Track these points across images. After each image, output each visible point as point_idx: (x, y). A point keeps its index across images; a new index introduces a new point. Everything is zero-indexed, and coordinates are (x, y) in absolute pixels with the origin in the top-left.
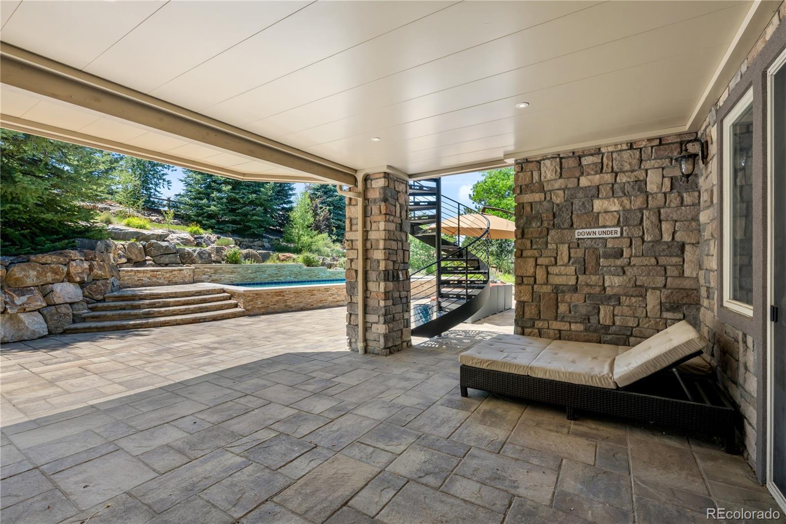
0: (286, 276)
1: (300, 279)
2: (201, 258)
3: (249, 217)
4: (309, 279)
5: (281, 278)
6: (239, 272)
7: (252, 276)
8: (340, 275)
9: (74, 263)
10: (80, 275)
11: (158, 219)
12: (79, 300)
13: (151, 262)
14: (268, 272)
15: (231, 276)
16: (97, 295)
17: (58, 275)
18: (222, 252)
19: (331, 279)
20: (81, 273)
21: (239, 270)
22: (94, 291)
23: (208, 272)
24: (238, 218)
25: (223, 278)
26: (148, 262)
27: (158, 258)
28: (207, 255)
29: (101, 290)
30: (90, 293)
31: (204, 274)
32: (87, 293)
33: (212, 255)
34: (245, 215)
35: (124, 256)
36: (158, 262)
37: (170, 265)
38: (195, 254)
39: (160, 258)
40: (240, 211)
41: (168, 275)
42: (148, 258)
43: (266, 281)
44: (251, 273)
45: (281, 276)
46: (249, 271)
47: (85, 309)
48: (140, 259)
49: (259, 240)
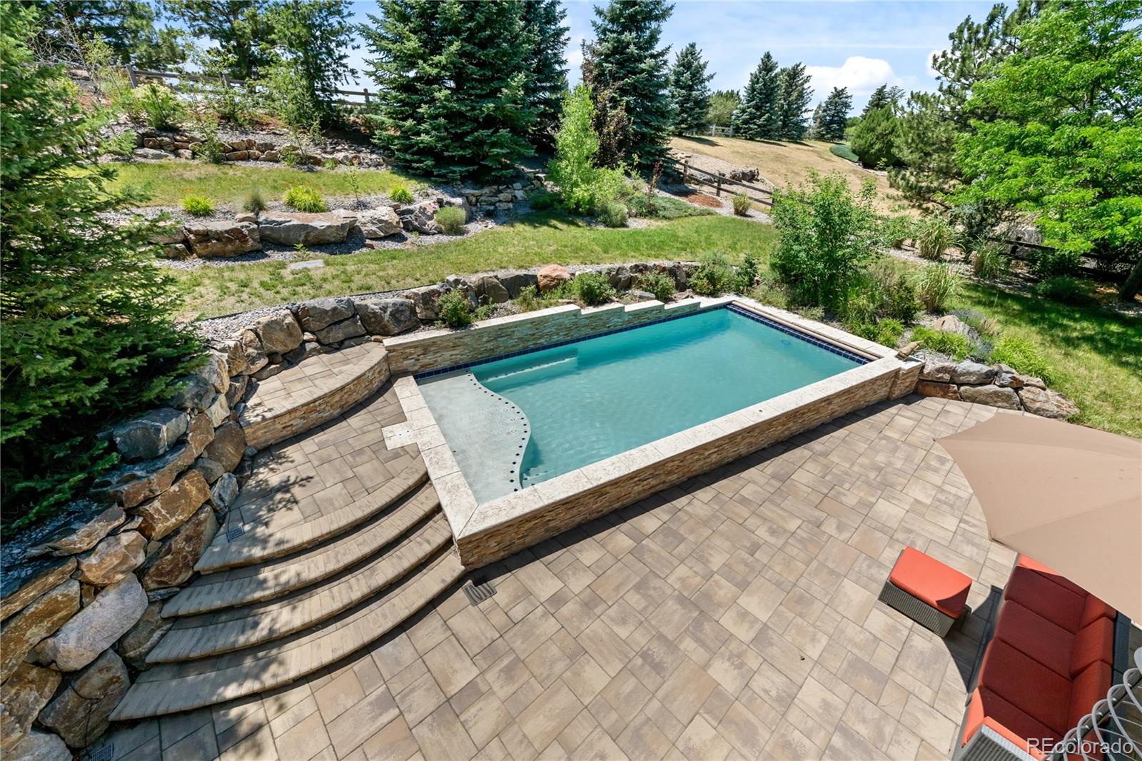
0: (552, 335)
1: (576, 335)
2: (398, 321)
3: (486, 148)
4: (591, 332)
5: (542, 341)
6: (467, 344)
7: (490, 346)
8: (649, 315)
9: (93, 560)
10: (119, 569)
11: (346, 157)
12: (134, 622)
13: (314, 345)
14: (517, 335)
15: (454, 352)
16: (177, 577)
17: (62, 609)
18: (433, 301)
19: (631, 325)
20: (120, 564)
21: (467, 340)
22: (171, 572)
23: (411, 354)
24: (468, 153)
25: (439, 359)
26: (309, 346)
27: (324, 333)
28: (408, 313)
29: (186, 557)
30: (160, 583)
31: (406, 358)
32: (153, 586)
33: (418, 310)
34: (480, 143)
35: (260, 356)
36: (326, 341)
37: (347, 343)
38: (387, 316)
39: (328, 332)
40: (469, 139)
41: (337, 398)
42: (308, 336)
43: (516, 349)
44: (488, 342)
45: (541, 337)
46: (485, 339)
47: (153, 631)
48: (292, 346)
49: (508, 187)
